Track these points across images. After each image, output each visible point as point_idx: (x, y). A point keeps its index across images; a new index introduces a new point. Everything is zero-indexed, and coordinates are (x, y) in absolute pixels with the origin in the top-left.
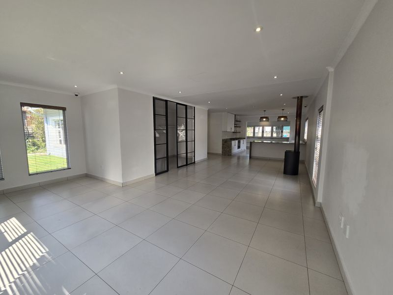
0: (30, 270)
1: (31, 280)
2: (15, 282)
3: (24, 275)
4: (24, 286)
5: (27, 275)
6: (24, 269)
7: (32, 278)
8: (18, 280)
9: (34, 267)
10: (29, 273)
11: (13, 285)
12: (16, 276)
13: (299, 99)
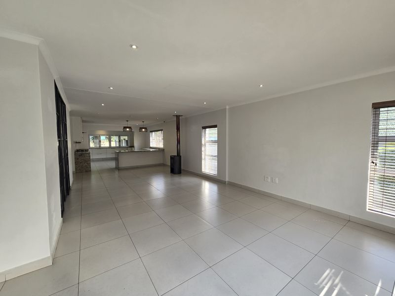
13: (178, 117)
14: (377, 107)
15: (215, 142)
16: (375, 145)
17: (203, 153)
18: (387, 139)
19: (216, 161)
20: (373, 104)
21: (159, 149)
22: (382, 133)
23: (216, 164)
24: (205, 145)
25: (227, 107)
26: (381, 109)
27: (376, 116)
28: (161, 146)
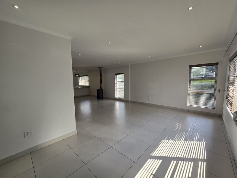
0: (174, 139)
1: (177, 137)
2: (180, 140)
3: (177, 140)
4: (180, 137)
5: (176, 139)
6: (175, 141)
7: (176, 137)
8: (179, 140)
9: (172, 139)
10: (175, 139)
11: (181, 140)
12: (178, 141)
13: (100, 68)
14: (191, 67)
15: (122, 81)
16: (190, 81)
17: (115, 87)
18: (194, 79)
19: (124, 91)
20: (189, 66)
21: (86, 86)
22: (192, 77)
23: (124, 93)
24: (116, 83)
25: (129, 64)
26: (192, 68)
27: (190, 70)
28: (87, 84)
